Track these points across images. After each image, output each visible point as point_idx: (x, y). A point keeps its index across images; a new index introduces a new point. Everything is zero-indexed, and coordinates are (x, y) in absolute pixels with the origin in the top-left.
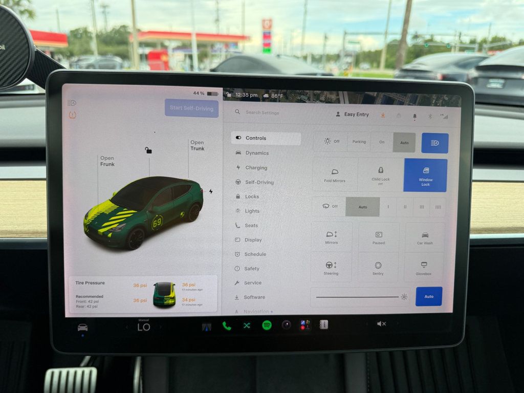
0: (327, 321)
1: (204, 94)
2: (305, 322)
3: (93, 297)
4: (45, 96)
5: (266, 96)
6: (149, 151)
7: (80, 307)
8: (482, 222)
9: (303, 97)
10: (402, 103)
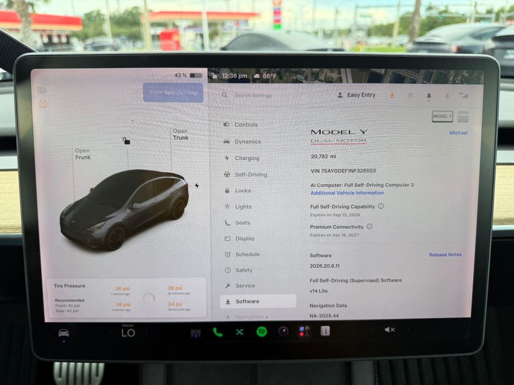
0: (328, 328)
1: (186, 76)
2: (304, 328)
3: (73, 301)
4: (13, 83)
5: (257, 76)
6: (127, 142)
7: (60, 311)
8: (505, 212)
9: (299, 77)
10: (414, 82)
